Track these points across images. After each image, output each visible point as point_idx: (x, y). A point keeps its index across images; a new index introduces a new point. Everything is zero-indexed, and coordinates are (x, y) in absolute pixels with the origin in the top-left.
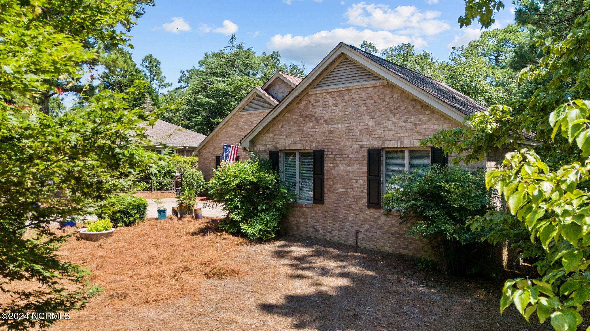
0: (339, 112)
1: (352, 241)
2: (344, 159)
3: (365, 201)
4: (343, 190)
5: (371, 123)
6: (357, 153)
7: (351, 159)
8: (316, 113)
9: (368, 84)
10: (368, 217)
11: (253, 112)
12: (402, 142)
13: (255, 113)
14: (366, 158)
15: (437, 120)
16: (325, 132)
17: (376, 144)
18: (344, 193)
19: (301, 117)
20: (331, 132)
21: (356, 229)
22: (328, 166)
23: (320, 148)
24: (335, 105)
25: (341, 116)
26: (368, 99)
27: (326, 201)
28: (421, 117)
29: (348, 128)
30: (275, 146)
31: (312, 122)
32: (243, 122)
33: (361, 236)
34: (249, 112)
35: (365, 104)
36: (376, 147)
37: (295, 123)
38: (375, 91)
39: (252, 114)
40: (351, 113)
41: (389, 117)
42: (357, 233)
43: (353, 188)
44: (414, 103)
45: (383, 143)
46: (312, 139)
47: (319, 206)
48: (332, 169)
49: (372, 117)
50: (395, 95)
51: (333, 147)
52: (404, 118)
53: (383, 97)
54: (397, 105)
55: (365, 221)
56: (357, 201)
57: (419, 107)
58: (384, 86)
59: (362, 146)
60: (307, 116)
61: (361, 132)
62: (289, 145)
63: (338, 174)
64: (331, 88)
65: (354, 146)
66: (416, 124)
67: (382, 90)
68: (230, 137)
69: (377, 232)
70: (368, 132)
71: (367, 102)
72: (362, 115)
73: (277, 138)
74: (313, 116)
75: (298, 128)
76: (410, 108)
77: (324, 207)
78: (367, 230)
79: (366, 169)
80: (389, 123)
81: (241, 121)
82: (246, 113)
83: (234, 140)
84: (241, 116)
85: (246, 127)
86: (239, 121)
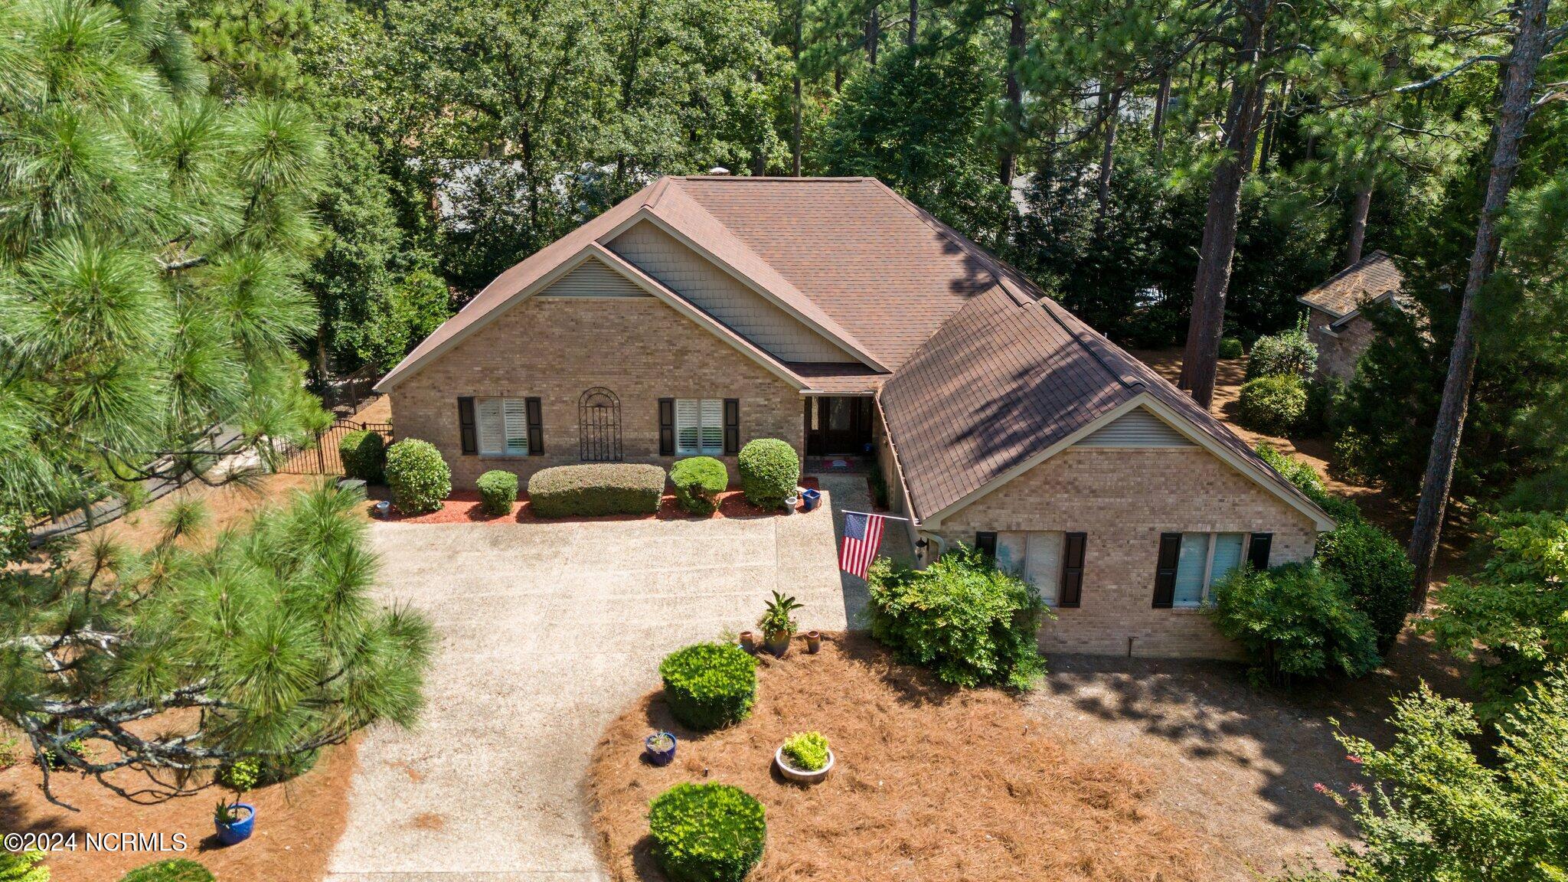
0: (1121, 480)
1: (1121, 650)
2: (1121, 546)
3: (1149, 600)
4: (1114, 587)
5: (1171, 500)
6: (1143, 537)
7: (1133, 546)
8: (1075, 479)
9: (1172, 448)
10: (1151, 619)
11: (584, 298)
12: (1213, 526)
13: (587, 302)
14: (1158, 546)
15: (1264, 501)
16: (1090, 508)
17: (1174, 527)
18: (1115, 591)
19: (1046, 483)
20: (1101, 508)
21: (1131, 634)
22: (1091, 555)
23: (1079, 530)
24: (1113, 471)
25: (1123, 488)
26: (1168, 467)
27: (1082, 603)
28: (1243, 496)
29: (1133, 505)
30: (989, 524)
31: (1067, 492)
32: (550, 319)
33: (1135, 643)
34: (567, 298)
35: (1163, 475)
36: (1174, 530)
37: (1033, 491)
38: (1183, 458)
39: (577, 302)
40: (1139, 484)
41: (1198, 494)
42: (1131, 641)
43: (1130, 584)
44: (1235, 479)
45: (1186, 526)
46: (1065, 516)
47: (1070, 611)
48: (1098, 559)
49: (1172, 492)
50: (1210, 467)
51: (1103, 529)
52: (1220, 497)
53: (1192, 467)
54: (1212, 479)
55: (1145, 624)
56: (1136, 599)
57: (1242, 484)
58: (1197, 453)
59: (1152, 529)
60: (1058, 483)
61: (1153, 511)
62: (1018, 524)
63: (1108, 567)
64: (1108, 447)
65: (1140, 529)
66: (1235, 505)
67: (1193, 458)
68: (503, 352)
69: (1162, 636)
70: (1165, 511)
71: (1168, 471)
72: (1158, 488)
73: (992, 514)
74: (1069, 483)
75: (1038, 500)
76: (1230, 484)
77: (1079, 611)
78: (1147, 635)
79: (1155, 558)
80: (1198, 501)
81: (542, 316)
82: (557, 299)
83: (518, 360)
84: (540, 305)
85: (557, 331)
86: (535, 316)
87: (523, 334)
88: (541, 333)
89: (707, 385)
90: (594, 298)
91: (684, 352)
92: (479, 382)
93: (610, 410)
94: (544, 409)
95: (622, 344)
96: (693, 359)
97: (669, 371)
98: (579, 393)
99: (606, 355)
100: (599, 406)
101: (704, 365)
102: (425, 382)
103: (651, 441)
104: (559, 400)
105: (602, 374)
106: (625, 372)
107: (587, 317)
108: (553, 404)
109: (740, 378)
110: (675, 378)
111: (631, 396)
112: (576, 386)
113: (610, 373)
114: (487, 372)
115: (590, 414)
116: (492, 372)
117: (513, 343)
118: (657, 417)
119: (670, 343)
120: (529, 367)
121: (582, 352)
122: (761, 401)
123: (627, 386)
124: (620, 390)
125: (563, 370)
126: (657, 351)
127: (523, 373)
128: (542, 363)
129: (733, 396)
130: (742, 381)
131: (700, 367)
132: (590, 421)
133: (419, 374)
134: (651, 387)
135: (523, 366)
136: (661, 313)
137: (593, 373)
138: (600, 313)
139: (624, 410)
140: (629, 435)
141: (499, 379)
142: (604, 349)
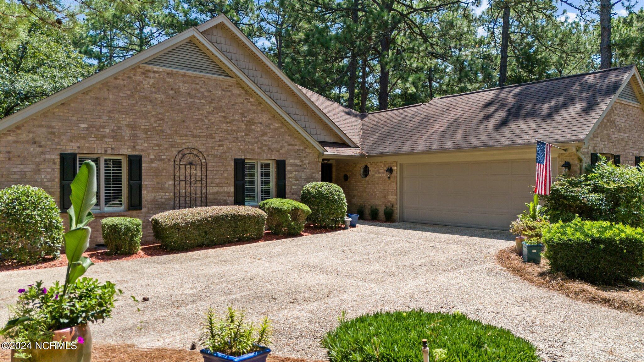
6: (632, 159)
8: (615, 120)
11: (183, 72)
13: (184, 76)
16: (619, 139)
19: (608, 121)
20: (622, 140)
23: (617, 153)
25: (626, 127)
29: (628, 138)
30: (594, 148)
31: (613, 128)
32: (153, 85)
35: (634, 121)
36: (638, 155)
37: (605, 126)
38: (637, 110)
39: (177, 74)
40: (629, 125)
41: (641, 133)
46: (613, 144)
51: (623, 154)
60: (611, 122)
61: (633, 143)
62: (602, 149)
65: (631, 154)
68: (110, 112)
75: (607, 132)
81: (147, 83)
82: (161, 69)
83: (124, 120)
84: (146, 73)
85: (159, 97)
86: (140, 82)
87: (129, 97)
88: (145, 97)
89: (266, 149)
90: (190, 73)
91: (251, 123)
92: (84, 138)
93: (198, 168)
94: (144, 166)
95: (209, 113)
96: (257, 128)
97: (242, 137)
98: (175, 153)
99: (197, 121)
100: (191, 164)
101: (264, 134)
102: (24, 136)
103: (228, 193)
104: (158, 158)
105: (194, 136)
106: (211, 136)
107: (184, 88)
108: (152, 161)
109: (286, 144)
110: (246, 143)
111: (215, 156)
112: (172, 146)
113: (200, 136)
114: (93, 129)
115: (183, 171)
116: (98, 130)
117: (121, 104)
118: (233, 175)
119: (243, 115)
120: (133, 127)
121: (179, 117)
122: (298, 162)
123: (212, 148)
124: (206, 151)
125: (162, 131)
126: (234, 120)
127: (127, 132)
128: (145, 124)
129: (282, 159)
130: (287, 148)
131: (262, 135)
132: (182, 178)
133: (18, 128)
134: (229, 149)
135: (127, 126)
136: (237, 91)
137: (186, 136)
138: (194, 86)
139: (210, 169)
140: (212, 189)
141: (104, 137)
142: (196, 116)
